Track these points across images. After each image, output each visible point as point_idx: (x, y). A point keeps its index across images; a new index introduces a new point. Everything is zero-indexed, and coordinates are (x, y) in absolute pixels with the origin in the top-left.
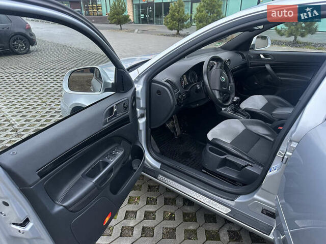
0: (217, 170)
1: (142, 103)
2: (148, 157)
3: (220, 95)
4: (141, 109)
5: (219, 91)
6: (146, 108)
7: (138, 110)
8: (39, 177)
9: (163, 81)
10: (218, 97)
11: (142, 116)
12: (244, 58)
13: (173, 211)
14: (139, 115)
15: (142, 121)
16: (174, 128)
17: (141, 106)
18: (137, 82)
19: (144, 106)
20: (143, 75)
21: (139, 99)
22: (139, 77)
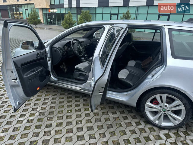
0: (78, 78)
1: (49, 55)
2: (52, 76)
3: (78, 52)
4: (49, 57)
5: (78, 51)
6: (51, 58)
7: (47, 58)
8: (20, 66)
9: (57, 47)
10: (77, 53)
11: (49, 61)
12: (91, 41)
13: (63, 97)
14: (48, 60)
15: (49, 63)
16: (64, 68)
17: (49, 56)
18: (47, 47)
19: (50, 57)
20: (49, 45)
21: (48, 54)
22: (47, 46)
